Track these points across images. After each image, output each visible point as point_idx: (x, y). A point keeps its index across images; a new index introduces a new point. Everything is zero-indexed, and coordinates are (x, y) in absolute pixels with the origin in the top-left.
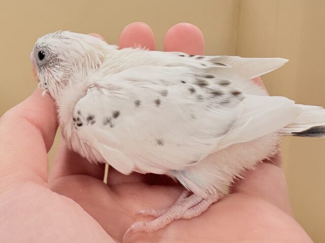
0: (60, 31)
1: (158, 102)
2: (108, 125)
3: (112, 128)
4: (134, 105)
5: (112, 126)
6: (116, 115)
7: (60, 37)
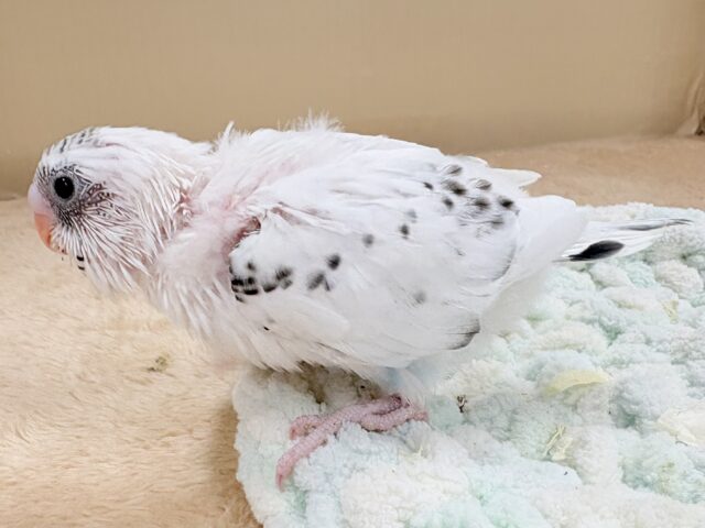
0: (88, 130)
1: (405, 230)
2: (321, 288)
3: (328, 293)
4: (362, 245)
5: (328, 288)
6: (334, 263)
7: (96, 145)
